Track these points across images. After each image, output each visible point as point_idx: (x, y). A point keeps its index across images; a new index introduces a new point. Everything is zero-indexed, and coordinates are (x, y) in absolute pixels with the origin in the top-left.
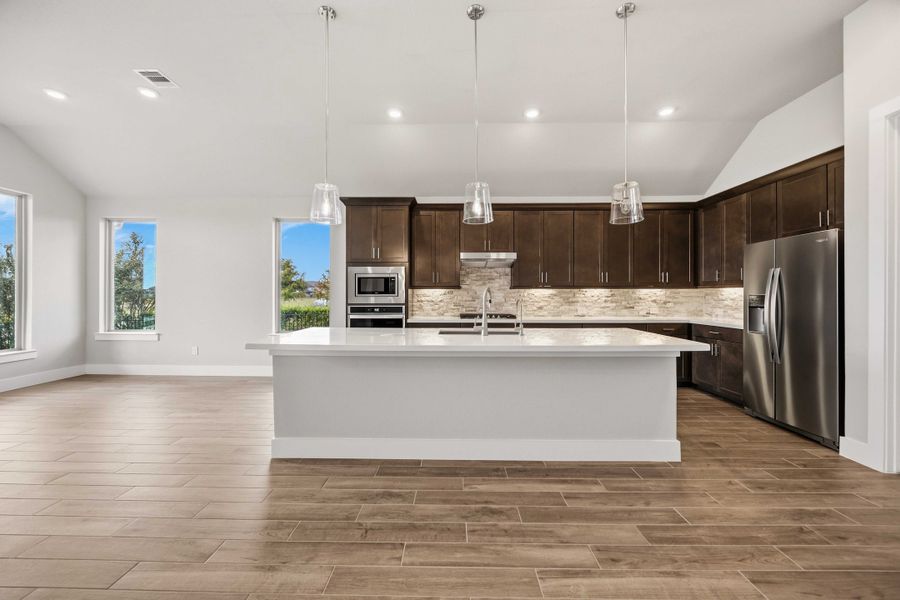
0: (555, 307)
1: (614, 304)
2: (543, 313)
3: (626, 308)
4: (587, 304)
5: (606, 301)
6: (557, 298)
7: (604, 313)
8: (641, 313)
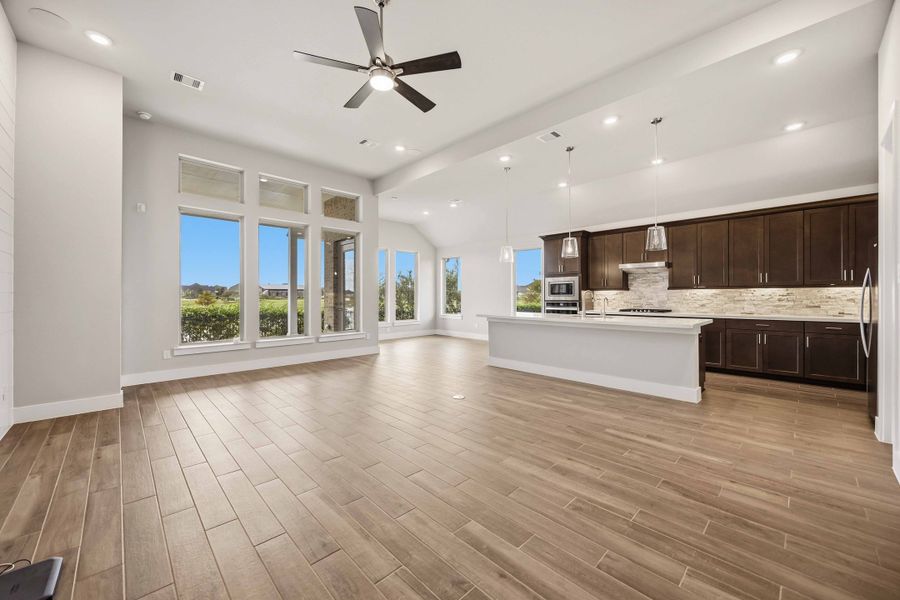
0: (717, 305)
1: (792, 303)
2: (705, 310)
3: (808, 307)
4: (755, 302)
5: (779, 300)
6: (722, 297)
7: (778, 312)
8: (830, 313)
